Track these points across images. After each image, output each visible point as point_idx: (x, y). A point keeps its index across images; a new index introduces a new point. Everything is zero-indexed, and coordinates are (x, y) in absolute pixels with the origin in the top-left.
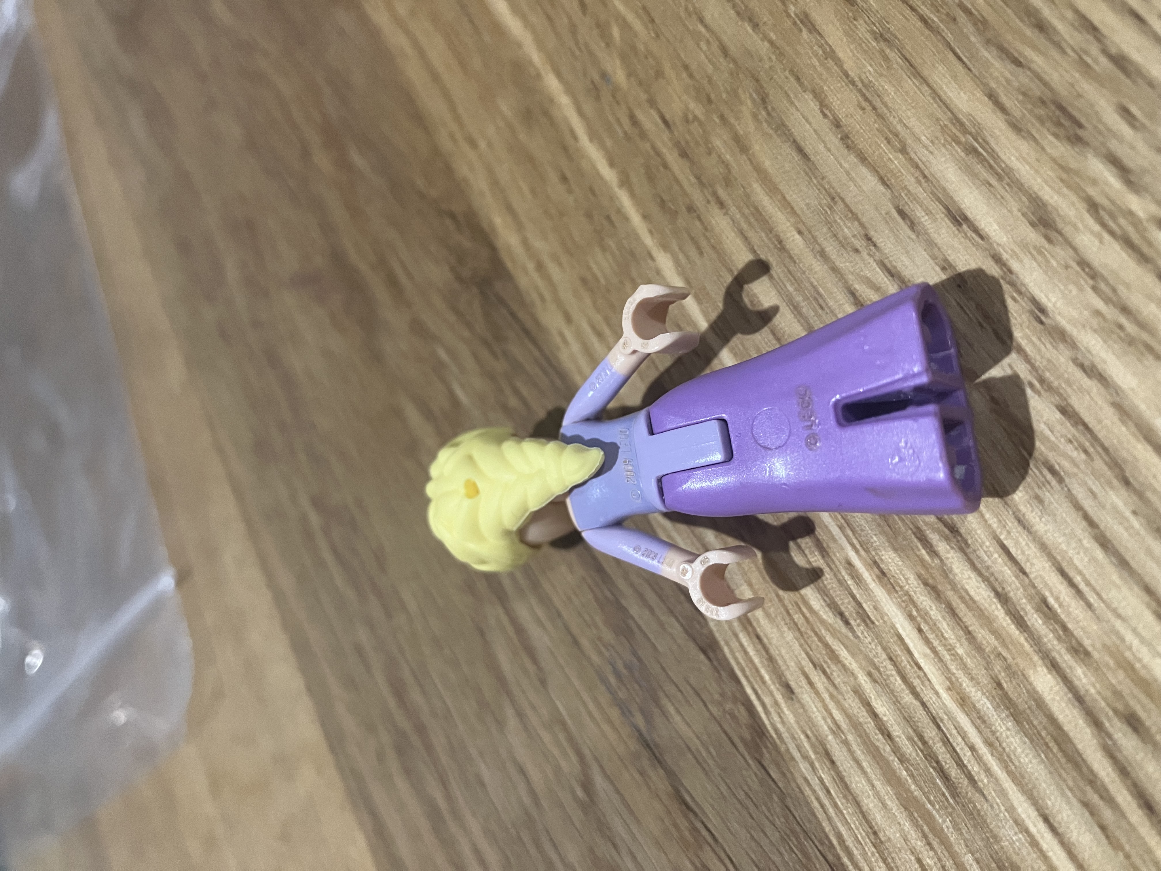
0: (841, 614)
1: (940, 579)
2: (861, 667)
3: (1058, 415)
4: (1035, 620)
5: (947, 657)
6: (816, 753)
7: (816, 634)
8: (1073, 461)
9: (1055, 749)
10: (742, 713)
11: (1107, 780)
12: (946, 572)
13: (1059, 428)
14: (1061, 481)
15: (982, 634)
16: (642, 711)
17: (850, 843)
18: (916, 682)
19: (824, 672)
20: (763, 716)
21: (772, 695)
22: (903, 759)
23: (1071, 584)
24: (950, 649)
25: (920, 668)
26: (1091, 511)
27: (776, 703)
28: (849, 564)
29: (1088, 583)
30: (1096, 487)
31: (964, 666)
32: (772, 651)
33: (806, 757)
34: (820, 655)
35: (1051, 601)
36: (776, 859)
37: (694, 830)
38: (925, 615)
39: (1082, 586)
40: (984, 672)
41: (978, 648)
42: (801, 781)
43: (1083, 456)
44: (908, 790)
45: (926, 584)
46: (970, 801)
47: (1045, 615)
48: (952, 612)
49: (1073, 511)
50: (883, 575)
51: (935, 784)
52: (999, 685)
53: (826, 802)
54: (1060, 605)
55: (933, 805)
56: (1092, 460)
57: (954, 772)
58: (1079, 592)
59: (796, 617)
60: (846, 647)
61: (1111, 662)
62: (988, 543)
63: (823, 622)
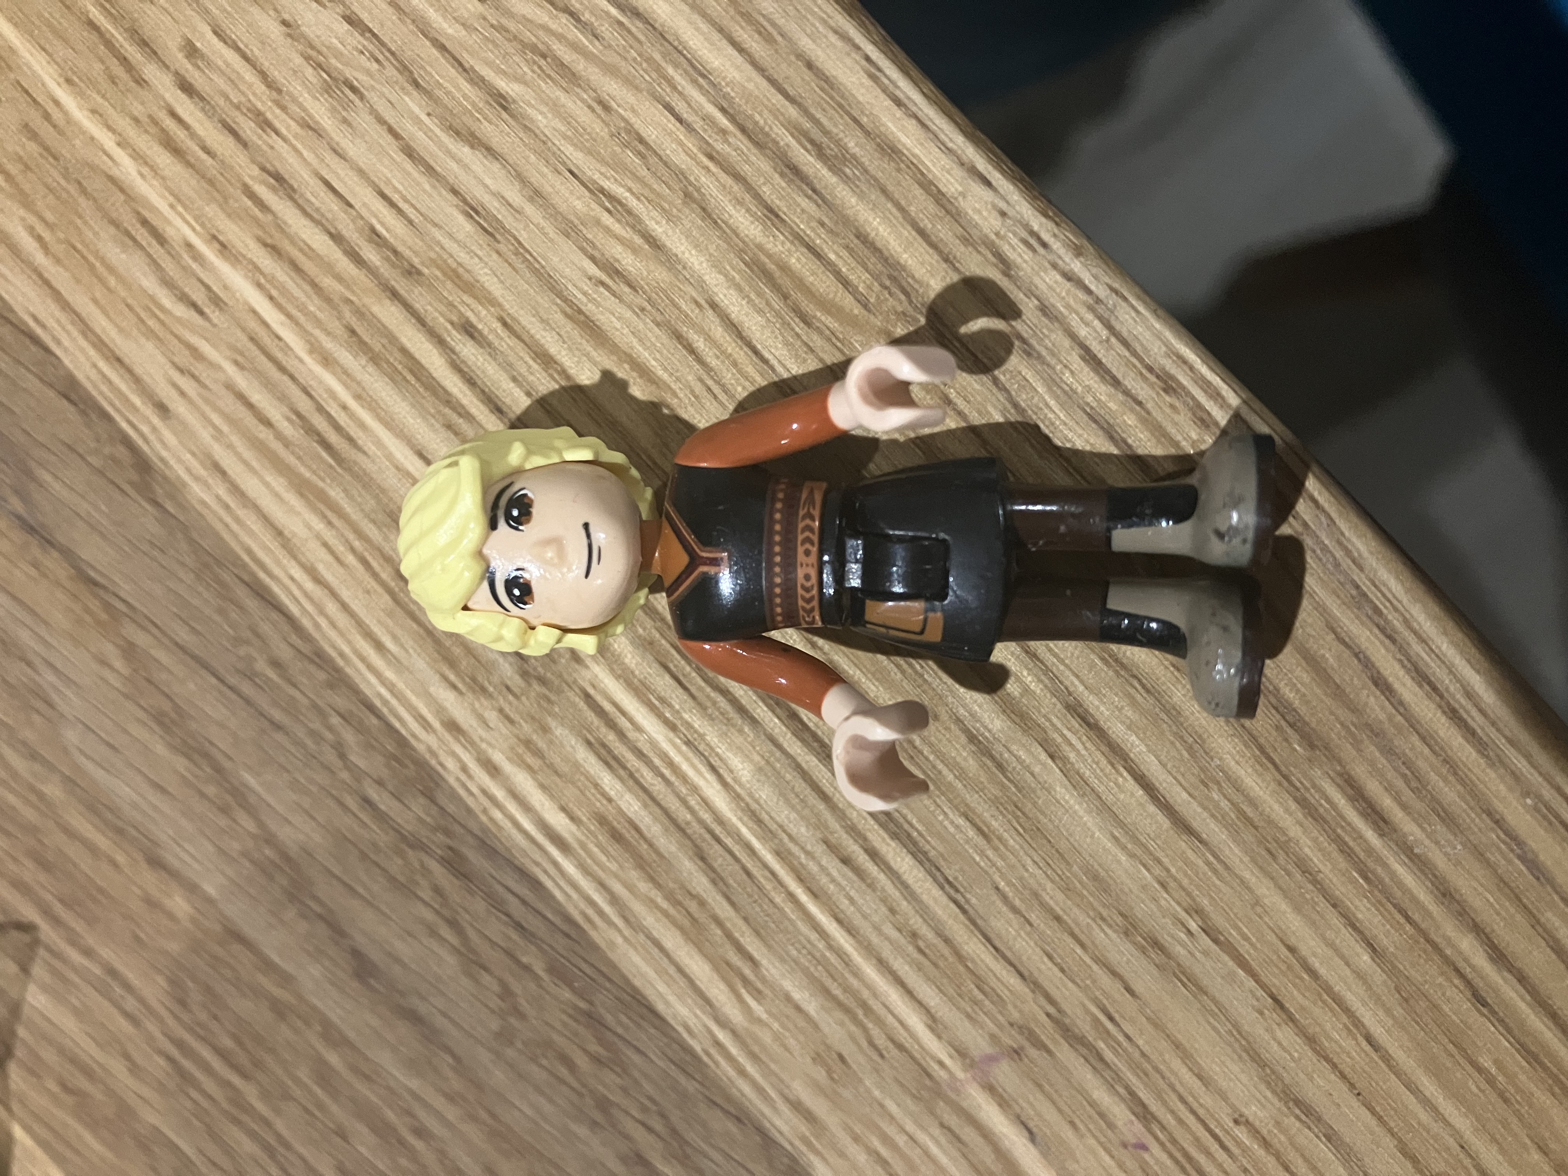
0: (194, 306)
1: (277, 235)
2: (227, 358)
3: (346, 26)
4: (371, 255)
5: (302, 319)
6: (205, 468)
7: (176, 336)
8: (368, 73)
9: (413, 381)
10: (121, 452)
11: (460, 396)
12: (281, 227)
13: (349, 40)
14: (362, 97)
15: (327, 282)
16: (16, 492)
17: (261, 554)
18: (279, 355)
19: (193, 376)
20: (145, 448)
21: (149, 422)
22: (287, 443)
23: (392, 204)
24: (303, 309)
25: (280, 339)
26: (391, 121)
27: (154, 429)
28: (189, 246)
29: (406, 201)
30: (393, 97)
31: (318, 323)
32: (138, 370)
33: (197, 479)
34: (184, 358)
35: (379, 227)
36: (195, 602)
37: (108, 607)
38: (271, 280)
39: (401, 204)
40: (337, 323)
41: (328, 300)
42: (198, 507)
43: (375, 66)
44: (299, 475)
45: (265, 245)
46: (355, 463)
47: (377, 244)
48: (296, 268)
49: (378, 127)
50: (224, 248)
51: (321, 458)
52: (353, 332)
53: (228, 520)
54: (387, 230)
55: (323, 480)
56: (384, 67)
57: (333, 438)
58: (400, 211)
59: (151, 323)
60: (206, 339)
61: (438, 273)
62: (314, 182)
63: (179, 320)
